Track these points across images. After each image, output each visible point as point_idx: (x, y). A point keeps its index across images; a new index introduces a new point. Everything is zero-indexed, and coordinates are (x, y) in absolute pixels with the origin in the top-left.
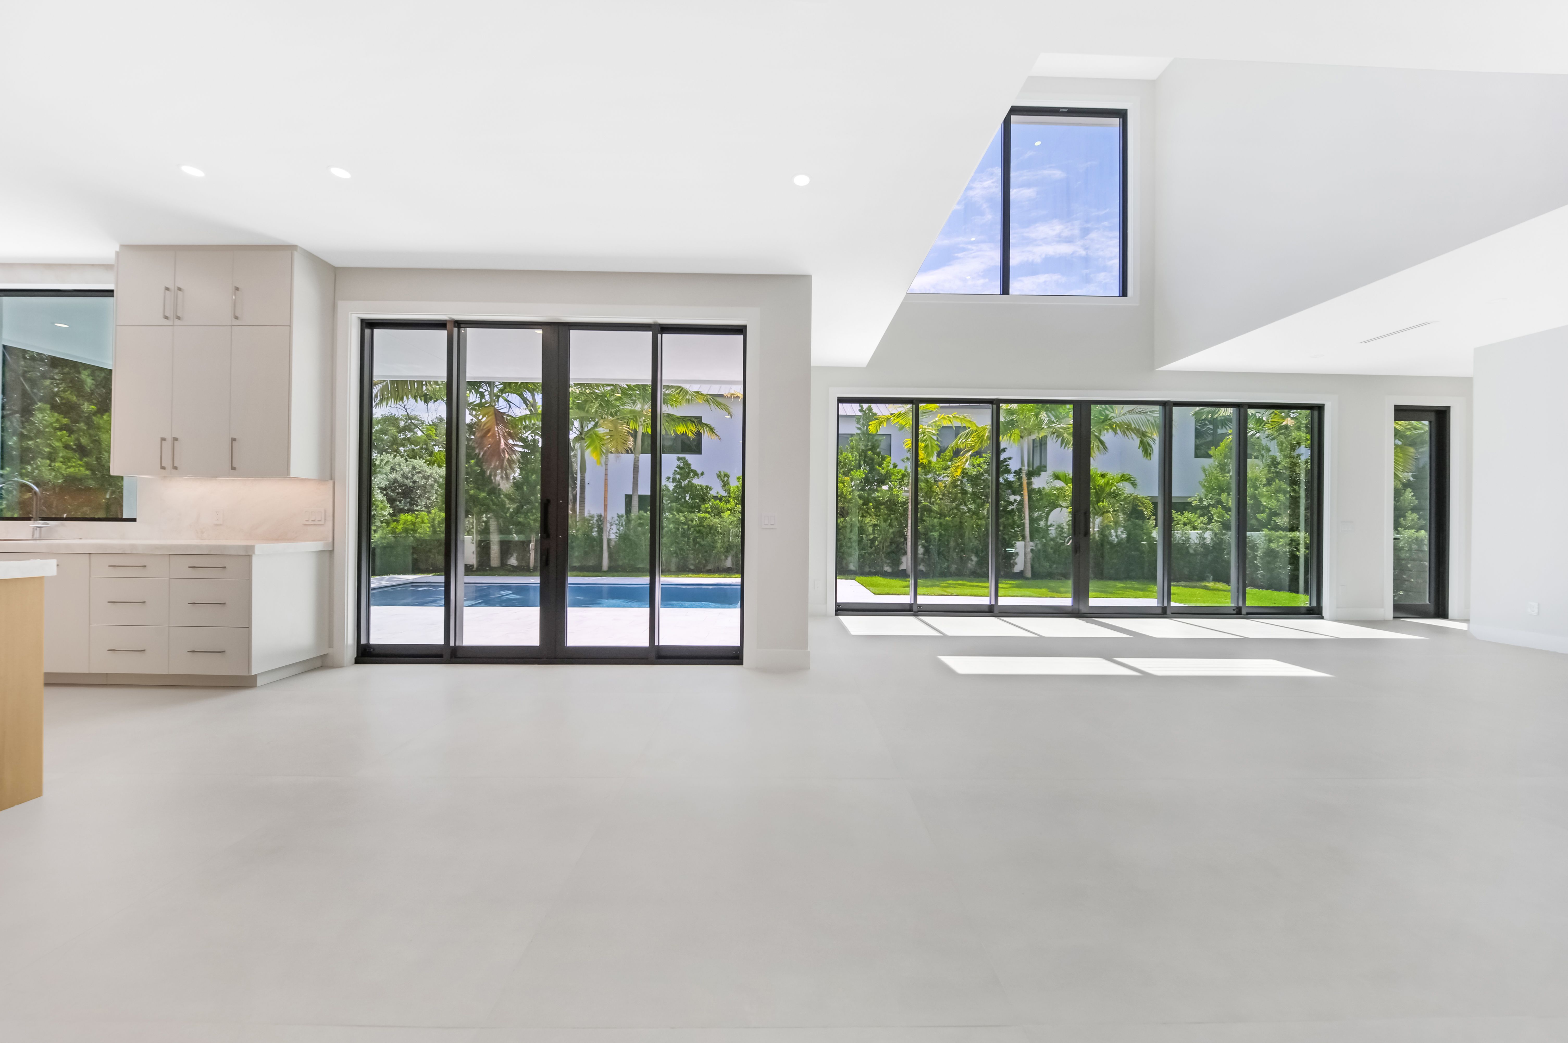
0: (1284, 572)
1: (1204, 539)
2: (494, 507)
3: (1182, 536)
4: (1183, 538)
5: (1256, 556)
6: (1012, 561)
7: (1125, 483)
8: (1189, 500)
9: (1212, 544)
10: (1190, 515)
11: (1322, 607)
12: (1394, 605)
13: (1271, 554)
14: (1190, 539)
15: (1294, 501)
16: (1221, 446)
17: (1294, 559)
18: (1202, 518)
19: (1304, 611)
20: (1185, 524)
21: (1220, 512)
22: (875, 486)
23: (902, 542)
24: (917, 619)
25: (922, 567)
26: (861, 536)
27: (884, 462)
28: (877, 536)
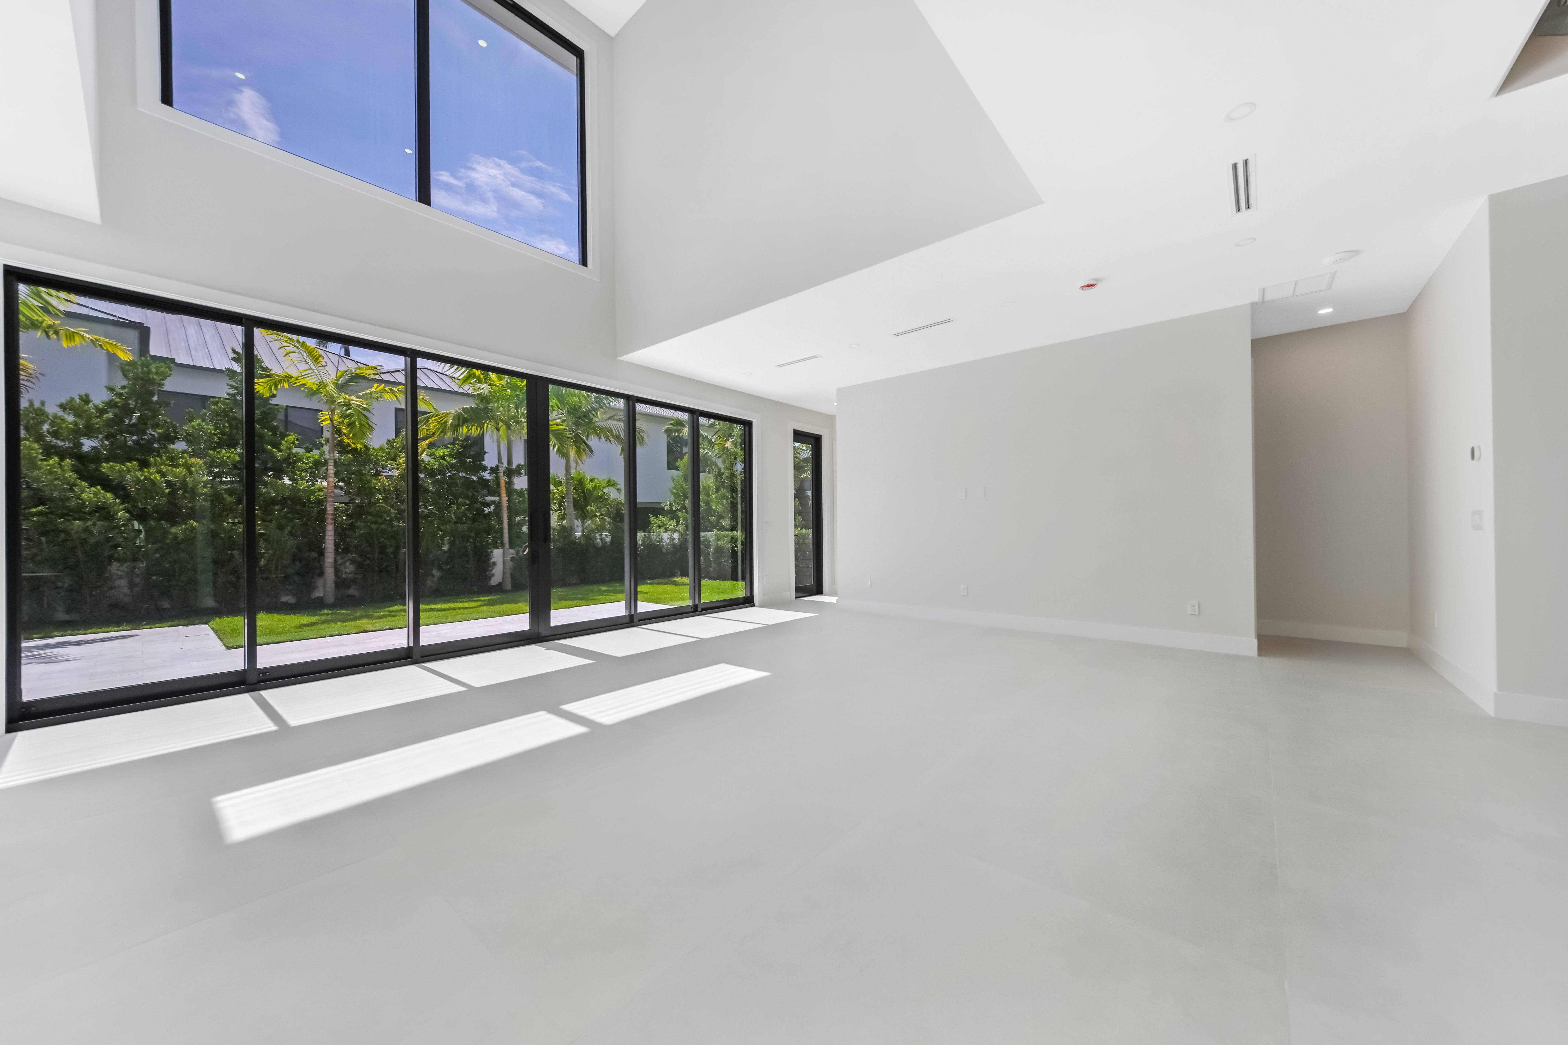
0: (728, 564)
1: (674, 539)
3: (657, 538)
4: (658, 539)
5: (709, 552)
6: (488, 573)
7: (611, 488)
8: (662, 505)
9: (679, 543)
10: (663, 519)
11: (753, 596)
12: (796, 587)
13: (719, 549)
14: (663, 539)
15: (734, 506)
16: (685, 459)
17: (734, 553)
18: (672, 521)
19: (741, 601)
20: (660, 527)
21: (684, 515)
22: (269, 476)
23: (315, 558)
24: (250, 696)
25: (353, 591)
26: (229, 552)
27: (284, 442)
28: (263, 551)
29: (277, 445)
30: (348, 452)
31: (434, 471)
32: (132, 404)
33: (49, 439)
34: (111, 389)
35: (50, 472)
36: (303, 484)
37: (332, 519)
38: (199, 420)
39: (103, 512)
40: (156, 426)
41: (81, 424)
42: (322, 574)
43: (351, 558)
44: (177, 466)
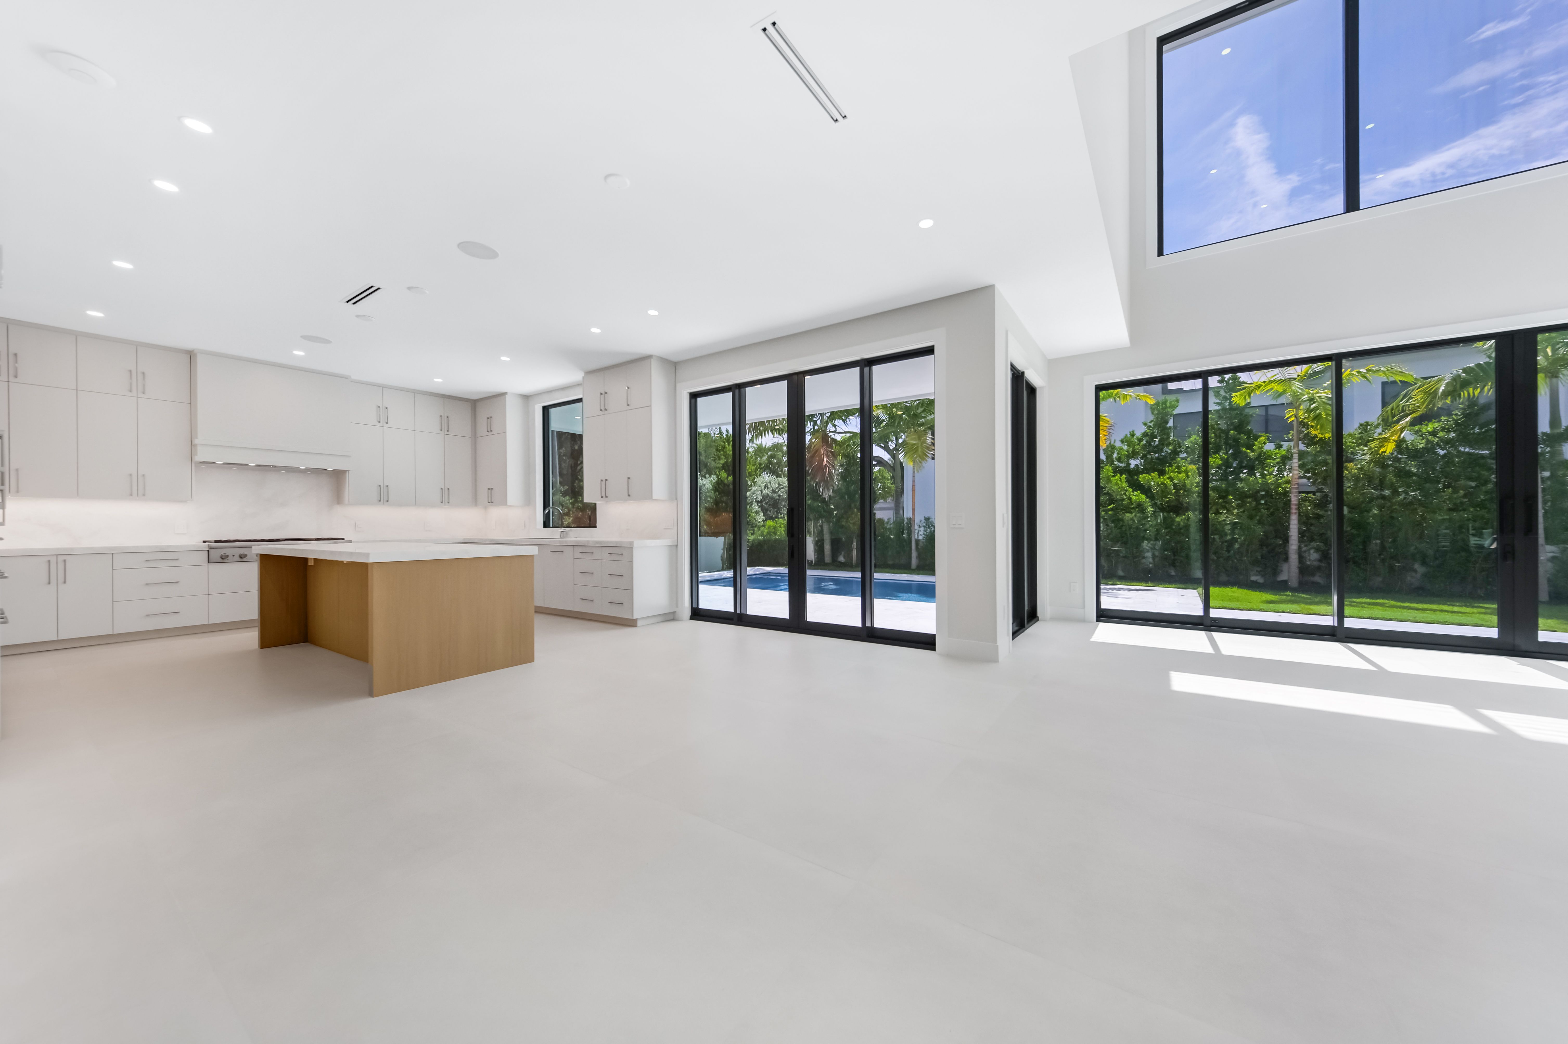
2: (825, 513)
22: (1244, 473)
23: (1280, 545)
24: (1206, 634)
25: (1317, 579)
26: (1212, 536)
27: (1256, 443)
28: (1237, 537)
29: (1250, 447)
30: (1315, 444)
31: (1419, 450)
32: (1156, 431)
33: (1116, 463)
34: (1145, 424)
35: (1116, 484)
36: (1271, 479)
37: (1296, 509)
38: (1196, 436)
39: (1140, 507)
40: (1169, 445)
41: (1131, 450)
42: (1287, 559)
43: (1315, 546)
44: (1179, 473)
